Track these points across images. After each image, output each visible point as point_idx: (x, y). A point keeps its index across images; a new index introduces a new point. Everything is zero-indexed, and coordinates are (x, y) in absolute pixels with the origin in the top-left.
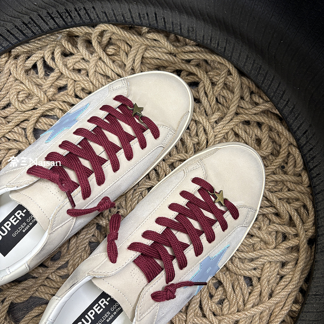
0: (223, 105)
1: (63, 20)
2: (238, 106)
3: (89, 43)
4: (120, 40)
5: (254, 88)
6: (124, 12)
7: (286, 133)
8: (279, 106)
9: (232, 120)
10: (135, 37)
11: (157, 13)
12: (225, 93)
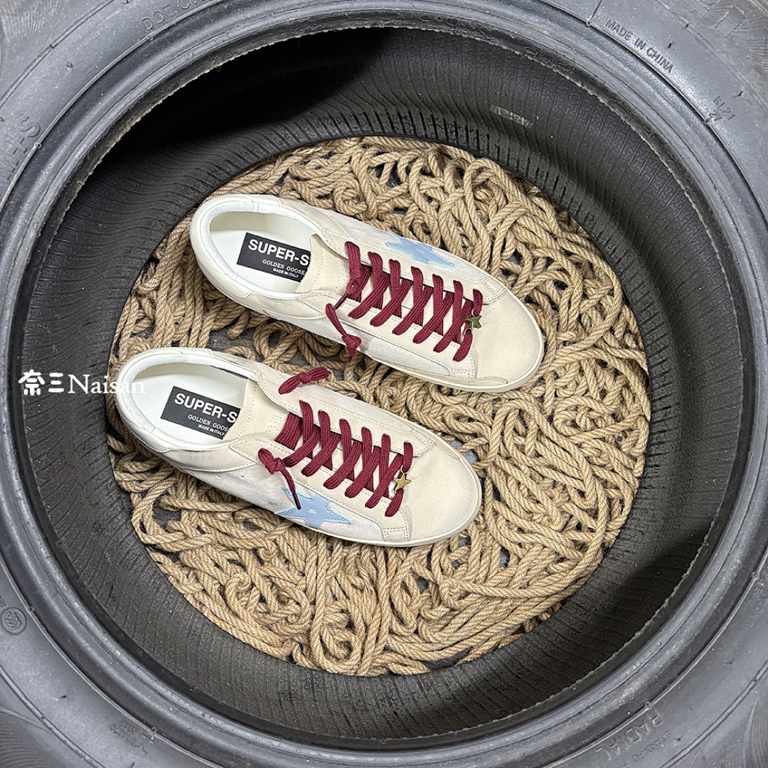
0: (584, 328)
1: (446, 132)
2: (602, 337)
3: (460, 172)
4: (499, 187)
5: (633, 327)
6: (521, 159)
7: (643, 399)
8: (651, 359)
9: (585, 350)
10: (519, 194)
11: (560, 178)
12: (594, 314)
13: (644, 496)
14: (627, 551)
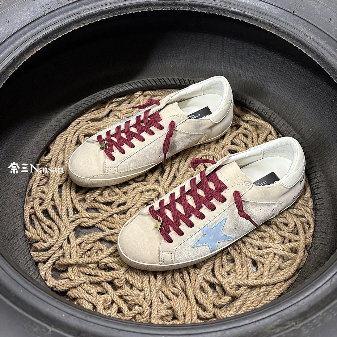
13: (319, 214)
14: (321, 244)
